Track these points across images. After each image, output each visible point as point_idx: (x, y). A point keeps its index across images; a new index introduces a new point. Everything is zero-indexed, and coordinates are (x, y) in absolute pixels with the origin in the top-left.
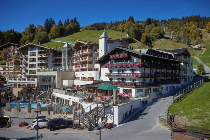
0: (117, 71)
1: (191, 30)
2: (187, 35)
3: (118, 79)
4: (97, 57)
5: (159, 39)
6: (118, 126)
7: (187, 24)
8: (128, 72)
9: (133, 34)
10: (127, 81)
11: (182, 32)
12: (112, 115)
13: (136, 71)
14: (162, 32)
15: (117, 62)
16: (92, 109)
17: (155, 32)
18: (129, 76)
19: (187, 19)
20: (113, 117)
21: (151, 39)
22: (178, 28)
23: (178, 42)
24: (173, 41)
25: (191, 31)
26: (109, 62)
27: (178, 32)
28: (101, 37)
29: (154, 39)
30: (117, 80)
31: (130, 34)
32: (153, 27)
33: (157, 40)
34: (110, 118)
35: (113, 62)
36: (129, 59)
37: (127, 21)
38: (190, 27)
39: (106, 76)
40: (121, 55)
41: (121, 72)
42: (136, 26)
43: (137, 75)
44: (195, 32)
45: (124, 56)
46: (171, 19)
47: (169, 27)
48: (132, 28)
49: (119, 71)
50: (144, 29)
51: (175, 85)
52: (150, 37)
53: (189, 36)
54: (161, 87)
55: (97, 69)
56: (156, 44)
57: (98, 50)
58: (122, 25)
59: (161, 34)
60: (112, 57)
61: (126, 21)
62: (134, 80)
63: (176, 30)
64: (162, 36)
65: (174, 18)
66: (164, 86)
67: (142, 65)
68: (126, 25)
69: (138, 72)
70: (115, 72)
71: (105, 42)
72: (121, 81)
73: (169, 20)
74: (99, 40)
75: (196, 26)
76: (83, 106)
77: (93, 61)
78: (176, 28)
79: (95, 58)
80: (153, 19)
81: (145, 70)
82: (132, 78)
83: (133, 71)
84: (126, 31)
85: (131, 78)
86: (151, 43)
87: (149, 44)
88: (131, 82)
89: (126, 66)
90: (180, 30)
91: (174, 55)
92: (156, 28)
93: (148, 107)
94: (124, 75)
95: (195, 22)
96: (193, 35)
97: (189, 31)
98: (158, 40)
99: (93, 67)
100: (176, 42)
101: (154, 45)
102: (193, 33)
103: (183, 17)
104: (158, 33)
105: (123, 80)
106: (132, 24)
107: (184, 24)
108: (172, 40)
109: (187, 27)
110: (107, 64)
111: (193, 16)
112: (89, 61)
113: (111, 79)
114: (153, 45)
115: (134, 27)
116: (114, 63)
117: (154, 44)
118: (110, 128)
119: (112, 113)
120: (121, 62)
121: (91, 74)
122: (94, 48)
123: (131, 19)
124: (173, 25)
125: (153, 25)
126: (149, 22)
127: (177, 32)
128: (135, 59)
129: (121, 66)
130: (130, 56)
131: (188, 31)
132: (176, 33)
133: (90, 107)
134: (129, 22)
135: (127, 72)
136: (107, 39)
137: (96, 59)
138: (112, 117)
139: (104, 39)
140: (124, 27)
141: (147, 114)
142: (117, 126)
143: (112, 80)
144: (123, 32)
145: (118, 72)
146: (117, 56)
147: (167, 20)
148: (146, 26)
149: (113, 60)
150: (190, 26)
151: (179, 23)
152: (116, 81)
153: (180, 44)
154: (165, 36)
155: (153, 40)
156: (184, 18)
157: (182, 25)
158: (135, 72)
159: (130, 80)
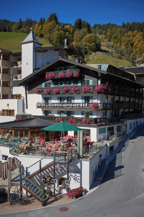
0: (58, 99)
1: (135, 42)
2: (129, 49)
3: (60, 112)
4: (19, 76)
5: (95, 52)
6: (90, 192)
7: (130, 33)
8: (79, 101)
9: (57, 42)
10: (76, 116)
11: (123, 45)
12: (78, 175)
13: (92, 99)
14: (97, 42)
15: (58, 84)
16: (42, 166)
17: (89, 41)
18: (82, 107)
19: (129, 27)
20: (81, 177)
21: (83, 51)
22: (119, 38)
23: (120, 58)
24: (113, 56)
25: (135, 44)
26: (43, 84)
27: (119, 43)
28: (25, 41)
29: (88, 52)
30: (58, 113)
31: (52, 41)
32: (85, 33)
33: (91, 54)
34: (74, 179)
35: (50, 84)
36: (79, 80)
37: (46, 21)
38: (134, 39)
39: (38, 107)
40: (68, 73)
41: (66, 101)
42: (61, 30)
43: (96, 106)
44: (140, 45)
45: (73, 75)
46: (107, 24)
47: (106, 35)
48: (56, 32)
49: (61, 99)
50: (73, 35)
51: (138, 120)
52: (82, 49)
53: (132, 52)
54: (125, 124)
55: (18, 97)
56: (91, 59)
57: (19, 63)
58: (39, 26)
59: (97, 45)
60: (51, 75)
61: (44, 20)
62: (88, 114)
63: (116, 40)
64: (98, 48)
65: (111, 24)
66: (129, 122)
67: (104, 90)
68: (47, 26)
69: (95, 101)
70: (54, 101)
71: (33, 50)
72: (66, 115)
73: (104, 25)
74: (23, 46)
75: (141, 37)
76: (20, 162)
77: (9, 82)
78: (116, 37)
79: (13, 76)
80: (85, 22)
81: (107, 98)
82: (85, 111)
83: (87, 99)
84: (47, 35)
85: (83, 110)
86: (83, 57)
87: (81, 58)
88: (83, 116)
89: (77, 91)
90: (121, 41)
91: (136, 75)
92: (90, 35)
93: (118, 155)
94: (74, 105)
95: (138, 32)
96: (137, 49)
97: (133, 44)
98: (93, 53)
99: (11, 92)
100: (117, 58)
101: (88, 60)
102: (137, 46)
103: (123, 24)
104: (93, 44)
105: (69, 113)
106: (55, 25)
107: (126, 33)
108: (112, 54)
109: (129, 37)
110: (38, 87)
111: (137, 22)
112: (3, 82)
113: (46, 112)
114: (85, 60)
115: (58, 30)
116: (52, 86)
117: (88, 58)
118: (78, 197)
119: (79, 171)
120: (66, 84)
121: (8, 105)
122: (12, 59)
123: (54, 18)
124: (112, 34)
125: (85, 30)
126: (79, 25)
127: (117, 43)
128: (91, 79)
129: (67, 91)
130: (81, 74)
131: (131, 43)
132: (115, 45)
133: (39, 163)
134: (51, 23)
135: (76, 101)
136: (37, 46)
137: (16, 78)
138: (79, 178)
139: (32, 44)
140: (42, 29)
141: (123, 167)
142: (88, 192)
143: (49, 115)
144: (41, 38)
145: (60, 101)
146: (60, 74)
147: (102, 25)
148: (75, 31)
149: (50, 81)
150: (134, 36)
151: (119, 32)
152: (56, 115)
153: (122, 61)
154: (102, 48)
155: (86, 53)
156: (125, 24)
157: (124, 34)
158: (91, 101)
159: (82, 114)
